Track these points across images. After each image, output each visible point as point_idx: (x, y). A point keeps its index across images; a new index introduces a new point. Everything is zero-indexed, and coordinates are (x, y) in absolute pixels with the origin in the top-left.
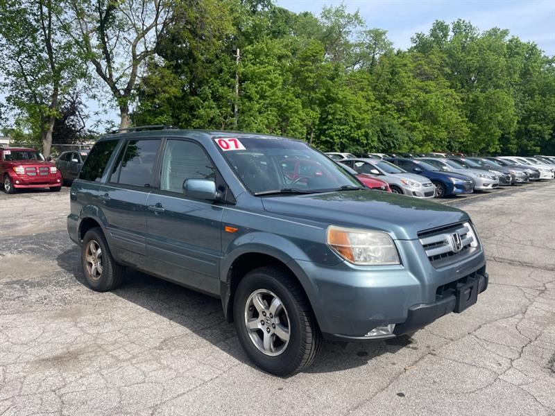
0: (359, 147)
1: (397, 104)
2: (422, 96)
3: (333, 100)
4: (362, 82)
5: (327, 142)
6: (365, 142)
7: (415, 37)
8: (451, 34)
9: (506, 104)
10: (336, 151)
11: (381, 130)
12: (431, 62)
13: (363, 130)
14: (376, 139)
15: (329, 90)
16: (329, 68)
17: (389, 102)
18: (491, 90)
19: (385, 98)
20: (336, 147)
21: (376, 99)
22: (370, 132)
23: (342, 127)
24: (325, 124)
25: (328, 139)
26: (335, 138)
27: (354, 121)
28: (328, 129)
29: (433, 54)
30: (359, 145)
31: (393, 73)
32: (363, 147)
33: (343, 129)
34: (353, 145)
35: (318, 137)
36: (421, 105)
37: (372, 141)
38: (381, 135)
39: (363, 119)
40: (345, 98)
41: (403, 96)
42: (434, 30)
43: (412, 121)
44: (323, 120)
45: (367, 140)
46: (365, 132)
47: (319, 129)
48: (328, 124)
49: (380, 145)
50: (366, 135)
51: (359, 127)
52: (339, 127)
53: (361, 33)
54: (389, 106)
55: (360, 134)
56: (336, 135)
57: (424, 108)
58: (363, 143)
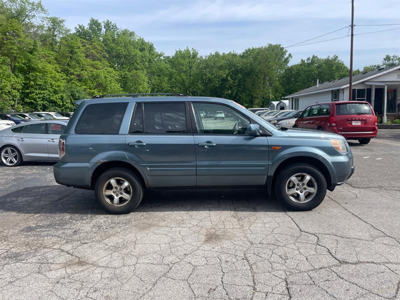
0: (56, 108)
1: (79, 76)
2: (95, 72)
3: (34, 70)
4: (49, 56)
5: (31, 103)
6: (61, 103)
7: (78, 27)
8: (104, 30)
9: (144, 81)
10: (39, 111)
11: (71, 95)
12: (95, 48)
13: (60, 95)
14: (69, 101)
15: (29, 61)
16: (30, 43)
17: (72, 74)
18: (135, 71)
19: (68, 70)
20: (39, 108)
21: (62, 71)
22: (64, 95)
23: (42, 92)
24: (28, 88)
25: (33, 101)
26: (38, 100)
27: (51, 88)
28: (31, 93)
29: (94, 42)
30: (56, 106)
31: (72, 52)
32: (60, 108)
33: (44, 93)
34: (53, 106)
35: (22, 99)
36: (94, 78)
37: (67, 103)
38: (72, 98)
39: (59, 86)
40: (44, 68)
41: (82, 70)
42: (91, 25)
43: (90, 89)
44: (26, 86)
45: (63, 102)
46: (61, 96)
47: (22, 93)
48: (30, 88)
49: (72, 106)
50: (62, 98)
51: (55, 92)
52: (39, 91)
53: (43, 18)
54: (72, 77)
55: (58, 97)
56: (39, 98)
57: (97, 79)
58: (59, 105)
